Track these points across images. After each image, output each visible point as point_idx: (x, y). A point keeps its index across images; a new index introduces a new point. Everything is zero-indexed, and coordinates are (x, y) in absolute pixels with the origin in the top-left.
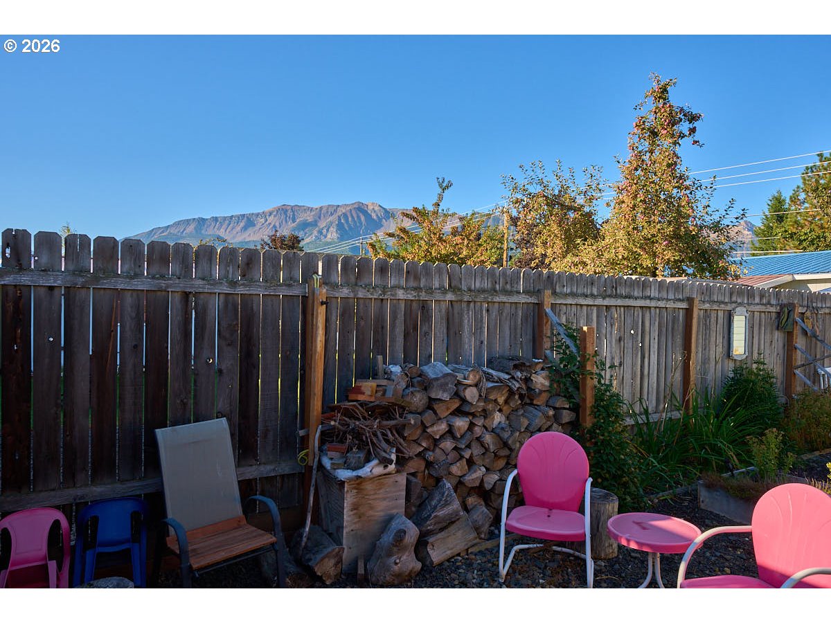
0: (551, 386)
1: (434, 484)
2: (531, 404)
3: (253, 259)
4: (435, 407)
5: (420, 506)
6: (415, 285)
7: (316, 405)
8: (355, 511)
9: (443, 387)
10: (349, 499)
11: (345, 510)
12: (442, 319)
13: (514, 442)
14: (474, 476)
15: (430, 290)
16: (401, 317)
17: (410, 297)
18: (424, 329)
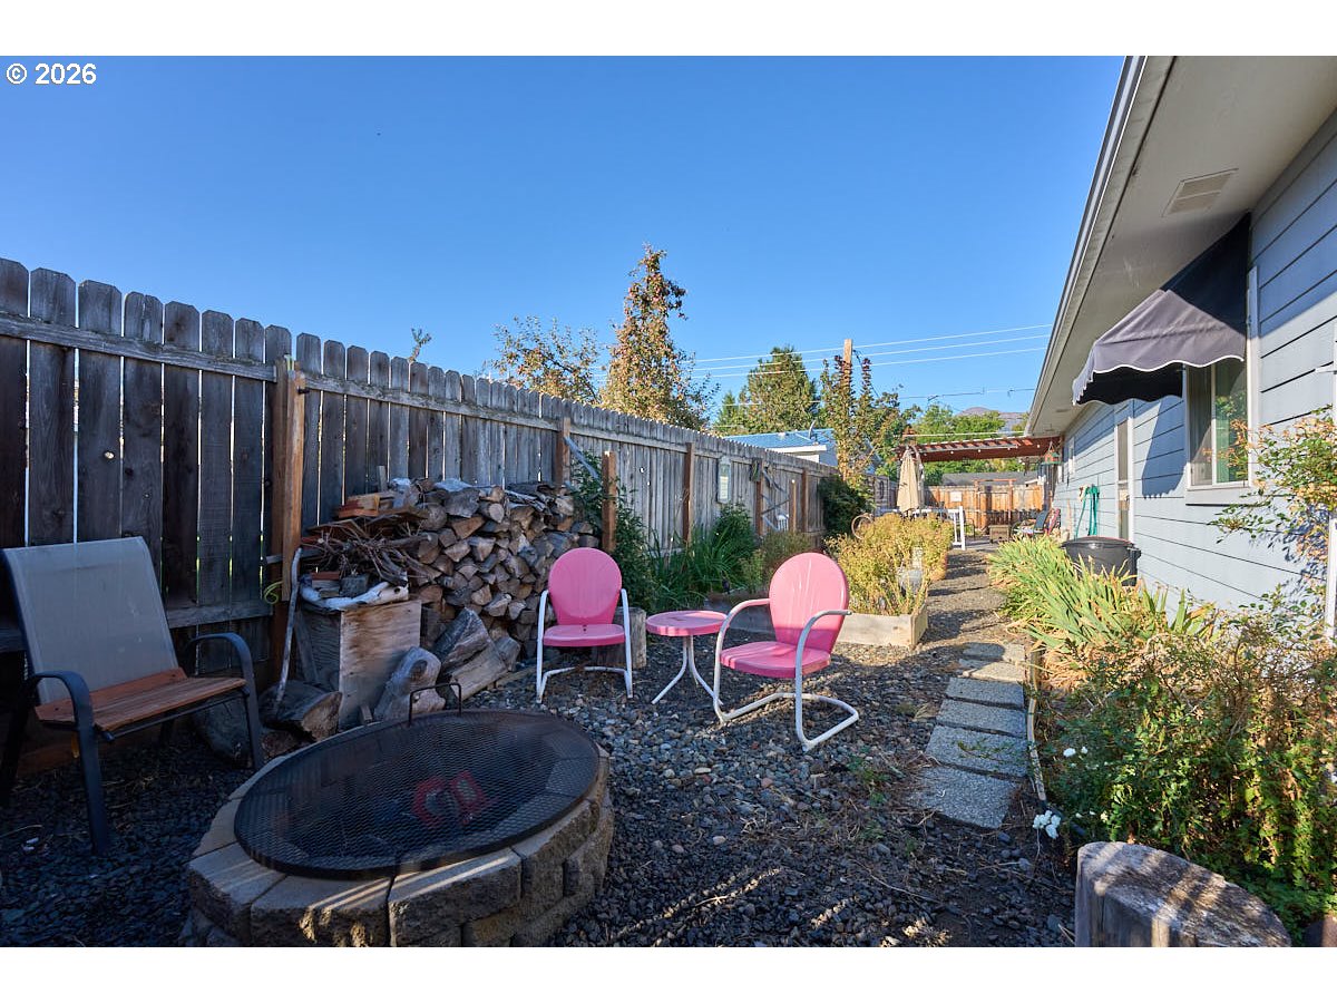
0: (574, 512)
1: (452, 616)
2: (555, 531)
3: (187, 318)
4: (454, 525)
5: (436, 641)
6: (423, 391)
7: (293, 523)
8: (356, 649)
9: (464, 503)
10: (347, 634)
11: (341, 649)
12: (454, 435)
13: (541, 567)
14: (499, 604)
15: (441, 400)
16: (405, 426)
17: (417, 404)
18: (433, 444)
